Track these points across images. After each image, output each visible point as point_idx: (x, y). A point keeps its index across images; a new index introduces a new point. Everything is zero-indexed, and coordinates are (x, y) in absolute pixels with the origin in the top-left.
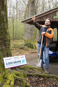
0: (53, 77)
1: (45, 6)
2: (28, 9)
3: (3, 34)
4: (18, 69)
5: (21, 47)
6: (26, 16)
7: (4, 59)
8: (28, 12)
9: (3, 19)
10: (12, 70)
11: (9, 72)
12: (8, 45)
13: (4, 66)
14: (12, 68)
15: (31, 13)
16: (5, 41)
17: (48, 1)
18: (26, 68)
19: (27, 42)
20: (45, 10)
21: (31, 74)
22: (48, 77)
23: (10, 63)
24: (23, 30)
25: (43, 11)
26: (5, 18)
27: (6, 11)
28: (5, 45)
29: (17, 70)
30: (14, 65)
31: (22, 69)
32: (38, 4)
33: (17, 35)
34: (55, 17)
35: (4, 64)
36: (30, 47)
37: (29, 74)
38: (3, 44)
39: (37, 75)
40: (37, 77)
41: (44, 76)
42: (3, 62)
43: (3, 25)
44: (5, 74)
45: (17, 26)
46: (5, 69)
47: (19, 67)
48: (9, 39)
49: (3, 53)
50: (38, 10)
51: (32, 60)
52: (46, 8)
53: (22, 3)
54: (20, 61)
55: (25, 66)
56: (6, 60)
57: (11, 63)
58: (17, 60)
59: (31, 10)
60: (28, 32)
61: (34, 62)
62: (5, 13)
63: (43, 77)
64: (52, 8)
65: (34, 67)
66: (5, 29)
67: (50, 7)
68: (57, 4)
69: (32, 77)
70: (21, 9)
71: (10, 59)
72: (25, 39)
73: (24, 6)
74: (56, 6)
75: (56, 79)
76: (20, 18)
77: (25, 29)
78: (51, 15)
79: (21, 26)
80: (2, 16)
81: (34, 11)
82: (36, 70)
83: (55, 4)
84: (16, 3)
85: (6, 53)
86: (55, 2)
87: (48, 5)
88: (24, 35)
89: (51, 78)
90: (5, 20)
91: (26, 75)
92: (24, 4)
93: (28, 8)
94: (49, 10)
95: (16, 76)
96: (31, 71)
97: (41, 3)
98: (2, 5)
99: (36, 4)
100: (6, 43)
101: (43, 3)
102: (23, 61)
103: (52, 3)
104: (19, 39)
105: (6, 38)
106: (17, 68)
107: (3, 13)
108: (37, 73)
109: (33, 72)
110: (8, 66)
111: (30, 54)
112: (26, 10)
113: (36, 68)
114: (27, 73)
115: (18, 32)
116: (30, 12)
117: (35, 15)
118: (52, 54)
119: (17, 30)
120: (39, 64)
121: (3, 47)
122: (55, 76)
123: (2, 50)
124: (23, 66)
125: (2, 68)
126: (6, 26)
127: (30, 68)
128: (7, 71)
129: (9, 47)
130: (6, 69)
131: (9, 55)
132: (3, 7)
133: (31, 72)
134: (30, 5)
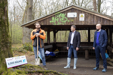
0: (51, 72)
1: (42, 12)
2: (26, 15)
3: (5, 36)
4: (20, 68)
5: (20, 50)
6: (24, 21)
7: (6, 59)
8: (26, 17)
9: (5, 23)
10: (14, 69)
11: (11, 71)
12: (10, 46)
13: (6, 66)
14: (13, 68)
15: (29, 18)
16: (7, 43)
17: (45, 8)
18: (27, 66)
19: (26, 45)
20: (42, 15)
21: (32, 71)
22: (46, 73)
23: (11, 63)
24: (21, 35)
25: (40, 17)
26: (6, 22)
27: (7, 16)
28: (7, 47)
29: (18, 68)
30: (15, 65)
31: (23, 67)
32: (35, 10)
33: (15, 40)
34: (51, 22)
35: (6, 64)
36: (29, 50)
37: (29, 71)
38: (4, 46)
39: (37, 72)
40: (37, 73)
41: (43, 71)
42: (5, 62)
43: (4, 29)
44: (7, 73)
45: (14, 31)
46: (7, 69)
47: (20, 66)
48: (10, 41)
49: (5, 54)
50: (35, 15)
51: (31, 61)
52: (43, 14)
53: (20, 8)
54: (21, 61)
55: (26, 65)
56: (8, 61)
57: (13, 63)
58: (18, 60)
59: (29, 16)
60: (27, 36)
61: (33, 63)
62: (6, 18)
63: (42, 73)
64: (48, 14)
65: (34, 65)
66: (6, 32)
67: (46, 13)
68: (52, 10)
69: (33, 73)
70: (19, 14)
71: (12, 60)
72: (24, 43)
73: (22, 12)
74: (52, 12)
75: (53, 73)
76: (18, 23)
77: (24, 33)
78: (48, 20)
79: (19, 31)
80: (3, 20)
81: (32, 16)
82: (36, 68)
83: (51, 10)
84: (13, 9)
85: (8, 54)
86: (51, 8)
87: (44, 11)
88: (22, 39)
89: (49, 73)
90: (6, 24)
91: (27, 72)
92: (22, 10)
93: (26, 13)
94: (45, 15)
95: (18, 74)
96: (32, 68)
97: (38, 9)
98: (3, 11)
99: (33, 10)
100: (7, 45)
101: (40, 9)
102: (24, 61)
103: (48, 9)
104: (17, 43)
105: (8, 40)
106: (18, 67)
107: (4, 18)
108: (37, 70)
109: (34, 69)
110: (10, 66)
111: (29, 56)
112: (24, 16)
113: (36, 66)
114: (28, 70)
115: (16, 37)
116: (27, 17)
117: (33, 20)
118: (49, 54)
119: (15, 34)
120: (38, 62)
121: (5, 49)
122: (52, 71)
123: (4, 52)
124: (24, 65)
125: (4, 68)
126: (7, 30)
127: (31, 67)
128: (9, 70)
129: (10, 49)
130: (9, 68)
131: (10, 56)
132: (4, 12)
133: (32, 70)
134: (28, 11)
